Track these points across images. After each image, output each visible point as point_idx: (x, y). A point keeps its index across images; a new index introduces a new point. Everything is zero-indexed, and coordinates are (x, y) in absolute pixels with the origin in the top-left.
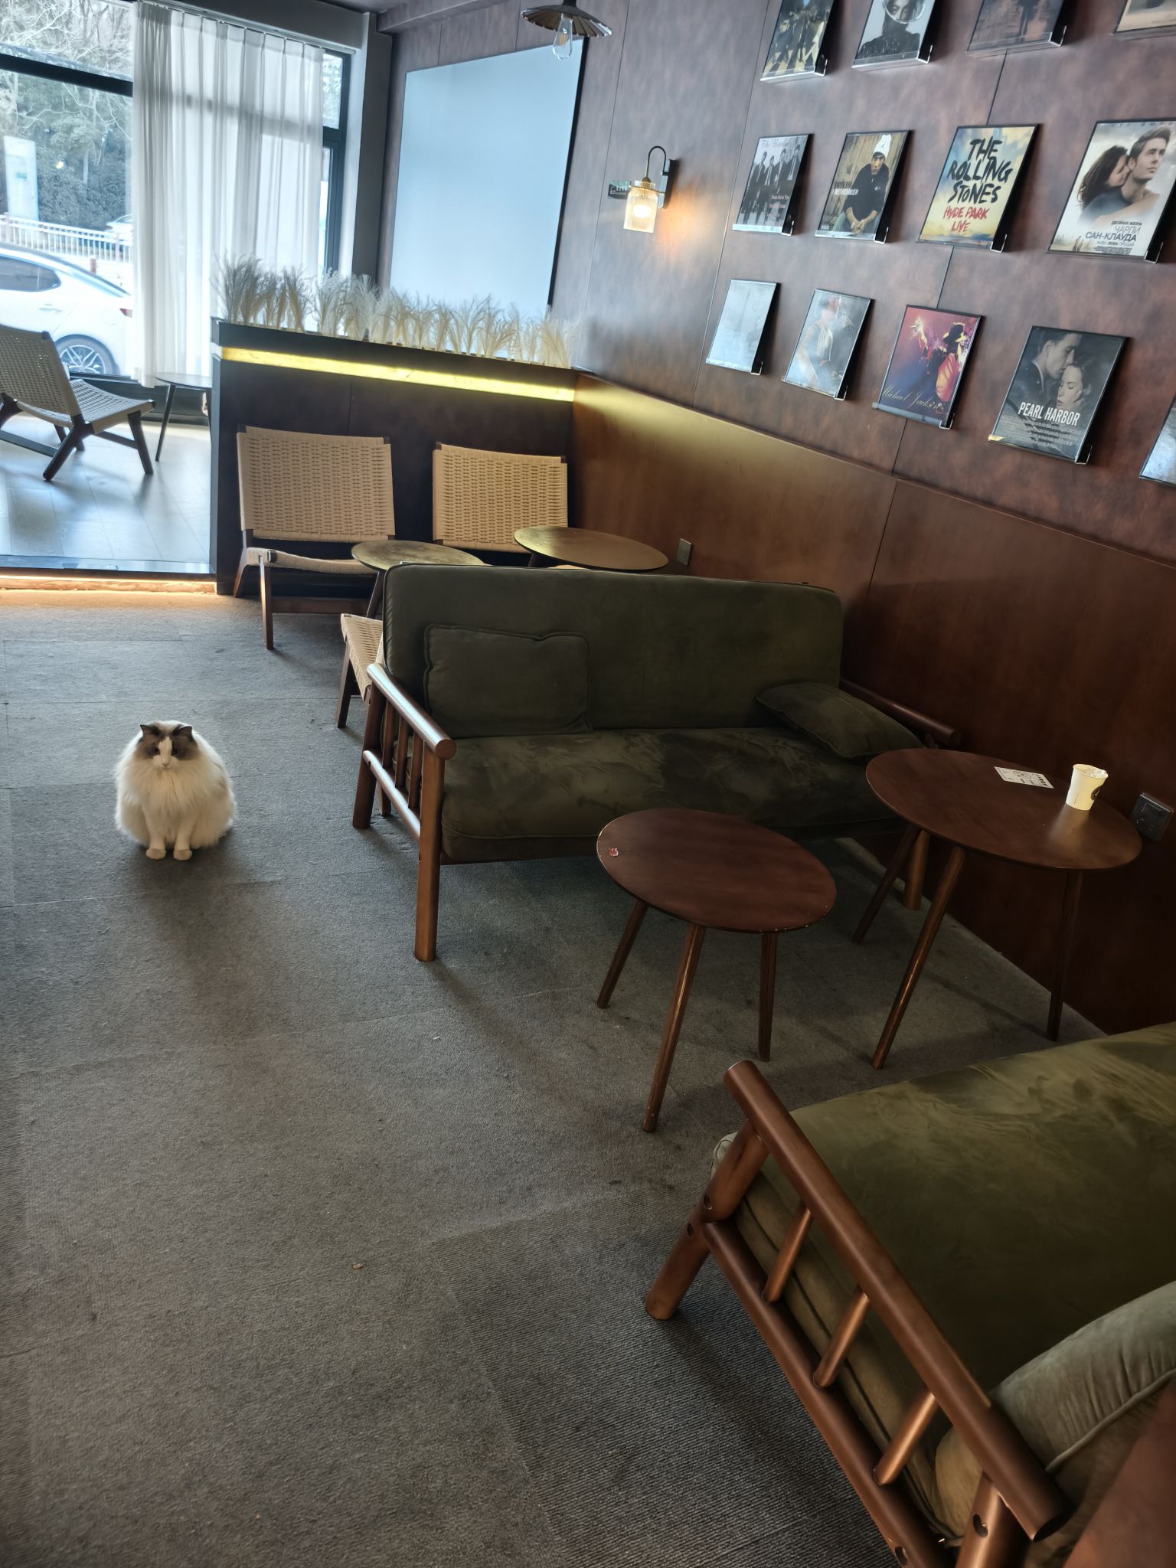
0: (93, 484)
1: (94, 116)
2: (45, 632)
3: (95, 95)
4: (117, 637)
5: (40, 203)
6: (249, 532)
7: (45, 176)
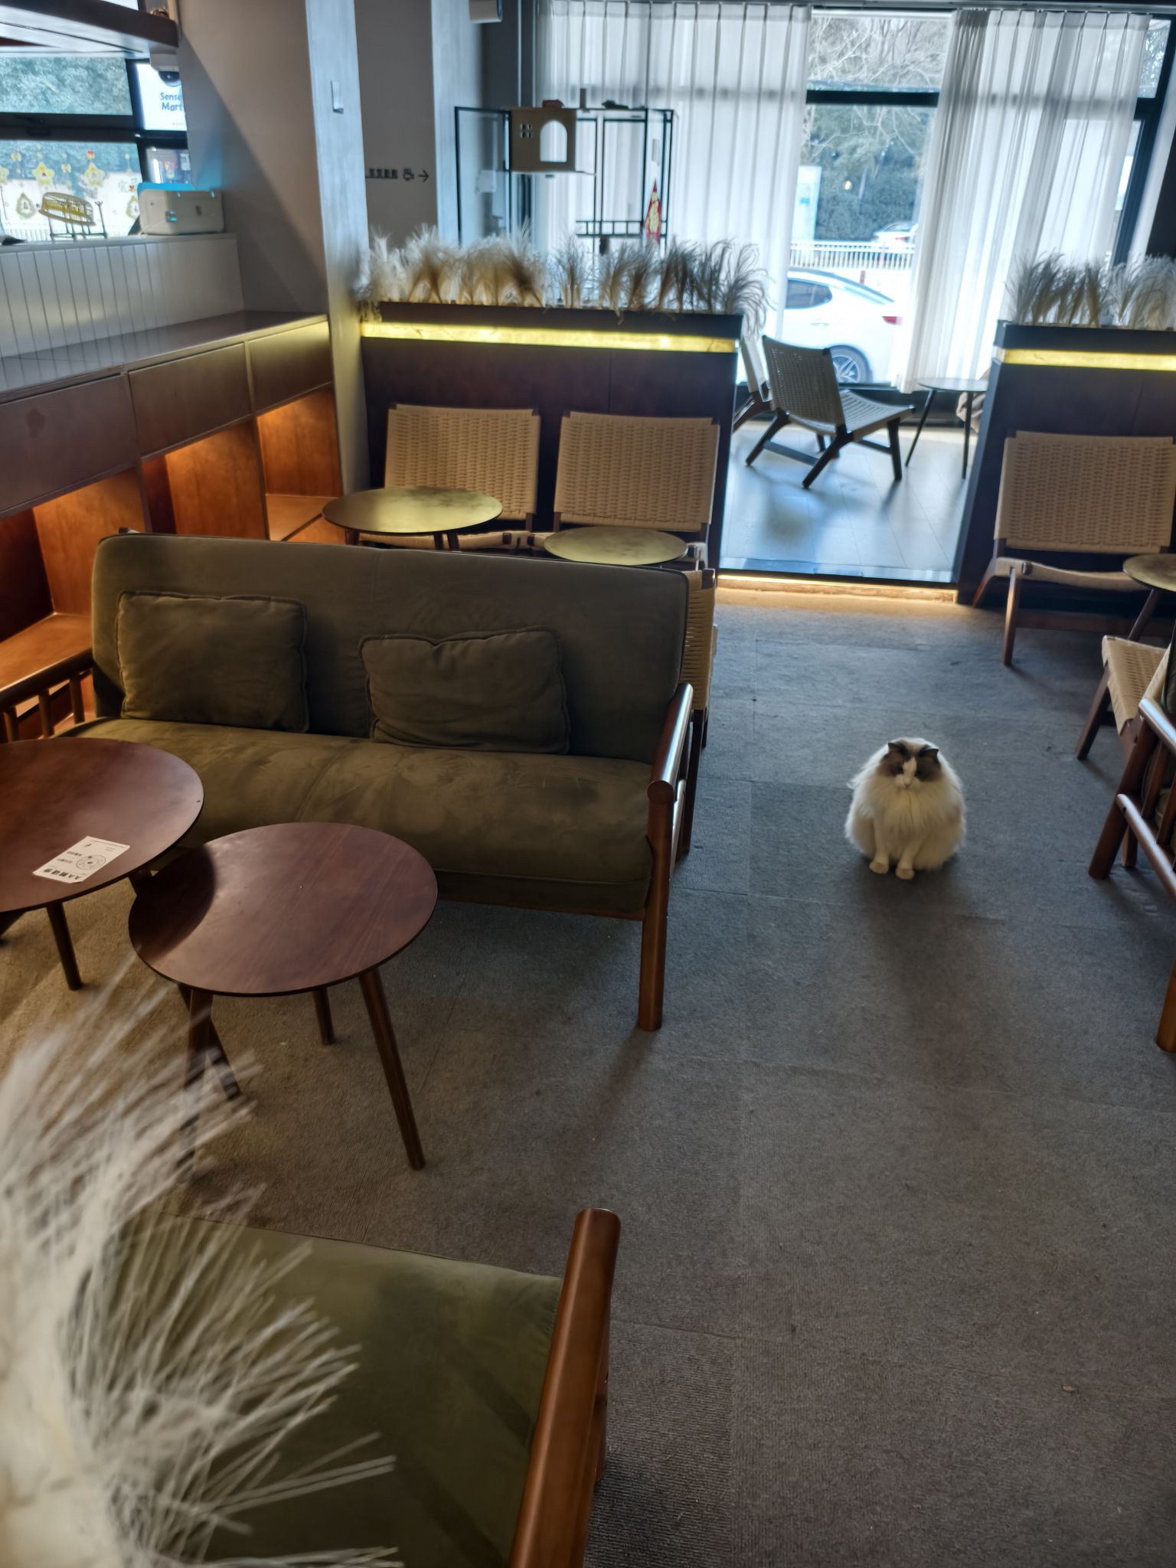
0: (846, 491)
1: (878, 133)
2: (791, 634)
3: (881, 111)
4: (856, 643)
5: (818, 223)
6: (1003, 541)
7: (824, 197)
